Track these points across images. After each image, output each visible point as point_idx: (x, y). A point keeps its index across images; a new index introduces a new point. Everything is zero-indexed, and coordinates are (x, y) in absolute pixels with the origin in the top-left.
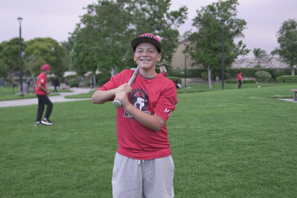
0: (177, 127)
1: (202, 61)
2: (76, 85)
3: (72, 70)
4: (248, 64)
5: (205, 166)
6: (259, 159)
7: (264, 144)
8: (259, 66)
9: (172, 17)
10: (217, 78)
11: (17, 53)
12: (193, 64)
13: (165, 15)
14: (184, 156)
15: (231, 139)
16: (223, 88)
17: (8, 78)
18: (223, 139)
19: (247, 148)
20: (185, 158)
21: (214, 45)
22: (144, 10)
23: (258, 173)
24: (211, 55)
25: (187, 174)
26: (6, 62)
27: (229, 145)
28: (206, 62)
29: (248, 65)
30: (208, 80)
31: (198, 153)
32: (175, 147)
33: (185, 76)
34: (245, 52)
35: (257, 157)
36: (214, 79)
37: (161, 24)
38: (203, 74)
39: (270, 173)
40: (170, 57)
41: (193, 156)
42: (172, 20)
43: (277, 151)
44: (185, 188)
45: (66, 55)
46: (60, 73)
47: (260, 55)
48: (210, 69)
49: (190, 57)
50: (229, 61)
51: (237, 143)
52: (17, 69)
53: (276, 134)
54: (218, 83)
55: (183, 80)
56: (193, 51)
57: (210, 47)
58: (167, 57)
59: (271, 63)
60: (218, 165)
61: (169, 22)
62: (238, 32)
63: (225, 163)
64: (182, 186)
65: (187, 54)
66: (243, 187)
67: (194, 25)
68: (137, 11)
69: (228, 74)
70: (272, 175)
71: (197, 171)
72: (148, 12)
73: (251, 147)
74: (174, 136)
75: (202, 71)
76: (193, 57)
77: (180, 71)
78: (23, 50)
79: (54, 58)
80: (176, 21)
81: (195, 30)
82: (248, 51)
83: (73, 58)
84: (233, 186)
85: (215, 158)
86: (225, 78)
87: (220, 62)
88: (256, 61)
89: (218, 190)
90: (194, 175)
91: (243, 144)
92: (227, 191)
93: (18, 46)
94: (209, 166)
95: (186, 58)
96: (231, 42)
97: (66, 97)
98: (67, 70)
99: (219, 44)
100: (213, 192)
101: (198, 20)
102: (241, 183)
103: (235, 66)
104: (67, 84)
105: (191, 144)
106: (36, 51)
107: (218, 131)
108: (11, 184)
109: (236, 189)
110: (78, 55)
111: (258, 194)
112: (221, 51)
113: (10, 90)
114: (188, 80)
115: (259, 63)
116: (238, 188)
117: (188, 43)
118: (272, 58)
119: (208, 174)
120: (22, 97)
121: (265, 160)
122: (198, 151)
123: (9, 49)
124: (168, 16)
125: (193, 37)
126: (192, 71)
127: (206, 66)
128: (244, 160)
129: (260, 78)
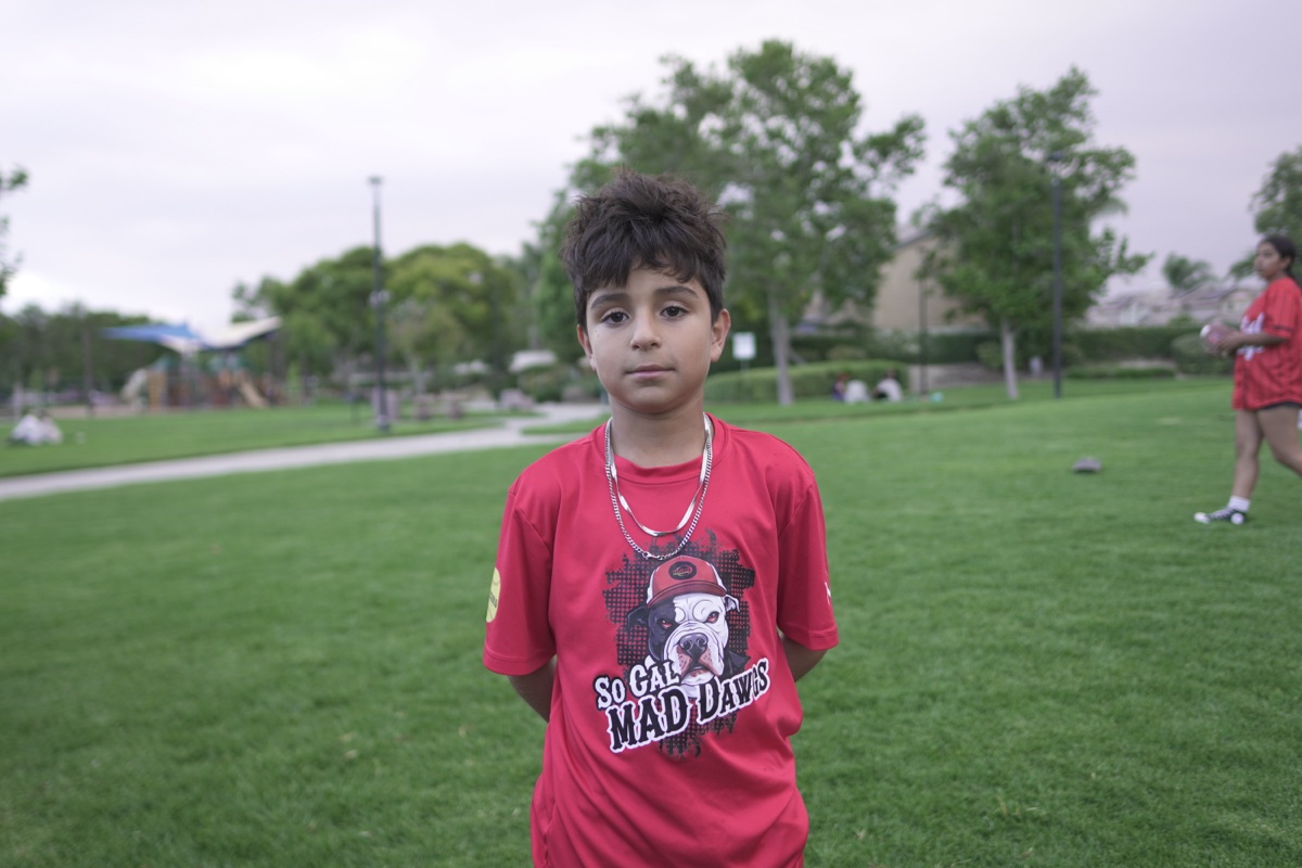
0: (909, 510)
1: (978, 304)
2: (554, 396)
3: (540, 347)
4: (1144, 312)
5: (1017, 626)
6: (1205, 608)
7: (1221, 559)
8: (1185, 319)
9: (871, 154)
10: (1036, 364)
11: (361, 295)
12: (950, 316)
13: (846, 147)
14: (943, 597)
15: (1100, 547)
16: (1058, 393)
17: (336, 377)
18: (1075, 547)
19: (1161, 573)
20: (946, 603)
21: (1021, 248)
22: (775, 135)
23: (1206, 650)
24: (1010, 282)
25: (959, 651)
26: (330, 325)
27: (1097, 565)
28: (996, 307)
29: (1146, 318)
30: (1001, 370)
31: (987, 586)
32: (910, 572)
33: (923, 359)
34: (1132, 265)
35: (1201, 601)
36: (1023, 367)
37: (837, 180)
38: (984, 351)
39: (1250, 649)
40: (870, 293)
41: (974, 598)
42: (874, 165)
43: (1271, 581)
44: (955, 691)
45: (520, 296)
46: (498, 358)
47: (1187, 280)
48: (1012, 329)
49: (939, 291)
50: (1077, 302)
51: (1123, 557)
52: (365, 348)
53: (1266, 532)
54: (1041, 381)
55: (915, 372)
56: (950, 271)
57: (1005, 252)
58: (860, 294)
59: (1230, 307)
60: (1060, 622)
61: (862, 171)
62: (1103, 200)
63: (1084, 617)
64: (943, 686)
65: (930, 282)
66: (1156, 689)
67: (948, 182)
68: (752, 141)
69: (1074, 350)
70: (1259, 655)
71: (990, 640)
72: (788, 142)
73: (1174, 569)
74: (902, 538)
75: (980, 339)
76: (951, 287)
77: (905, 342)
78: (380, 286)
79: (478, 310)
80: (887, 168)
81: (952, 199)
82: (1139, 262)
83: (543, 305)
84: (1120, 686)
85: (1048, 603)
86: (1066, 362)
87: (1046, 306)
88: (1177, 303)
89: (1068, 699)
90: (979, 652)
91: (1147, 563)
92: (1100, 702)
93: (368, 275)
94: (1030, 624)
95: (926, 294)
96: (1082, 234)
97: (527, 432)
98: (524, 346)
99: (1041, 242)
100: (1050, 703)
101: (960, 166)
102: (1147, 677)
103: (1098, 318)
104: (526, 392)
105: (963, 562)
106: (423, 288)
107: (1052, 521)
108: (386, 673)
109: (1133, 697)
110: (557, 298)
111: (1210, 713)
112: (1049, 267)
113: (342, 413)
114: (934, 372)
115: (1186, 307)
116: (1139, 691)
117: (932, 244)
118: (1234, 290)
119: (1028, 649)
120: (385, 432)
121: (1232, 608)
122: (987, 579)
123: (339, 283)
124: (858, 152)
125: (945, 225)
126: (946, 341)
127: (994, 319)
128: (1151, 609)
129: (1192, 360)
